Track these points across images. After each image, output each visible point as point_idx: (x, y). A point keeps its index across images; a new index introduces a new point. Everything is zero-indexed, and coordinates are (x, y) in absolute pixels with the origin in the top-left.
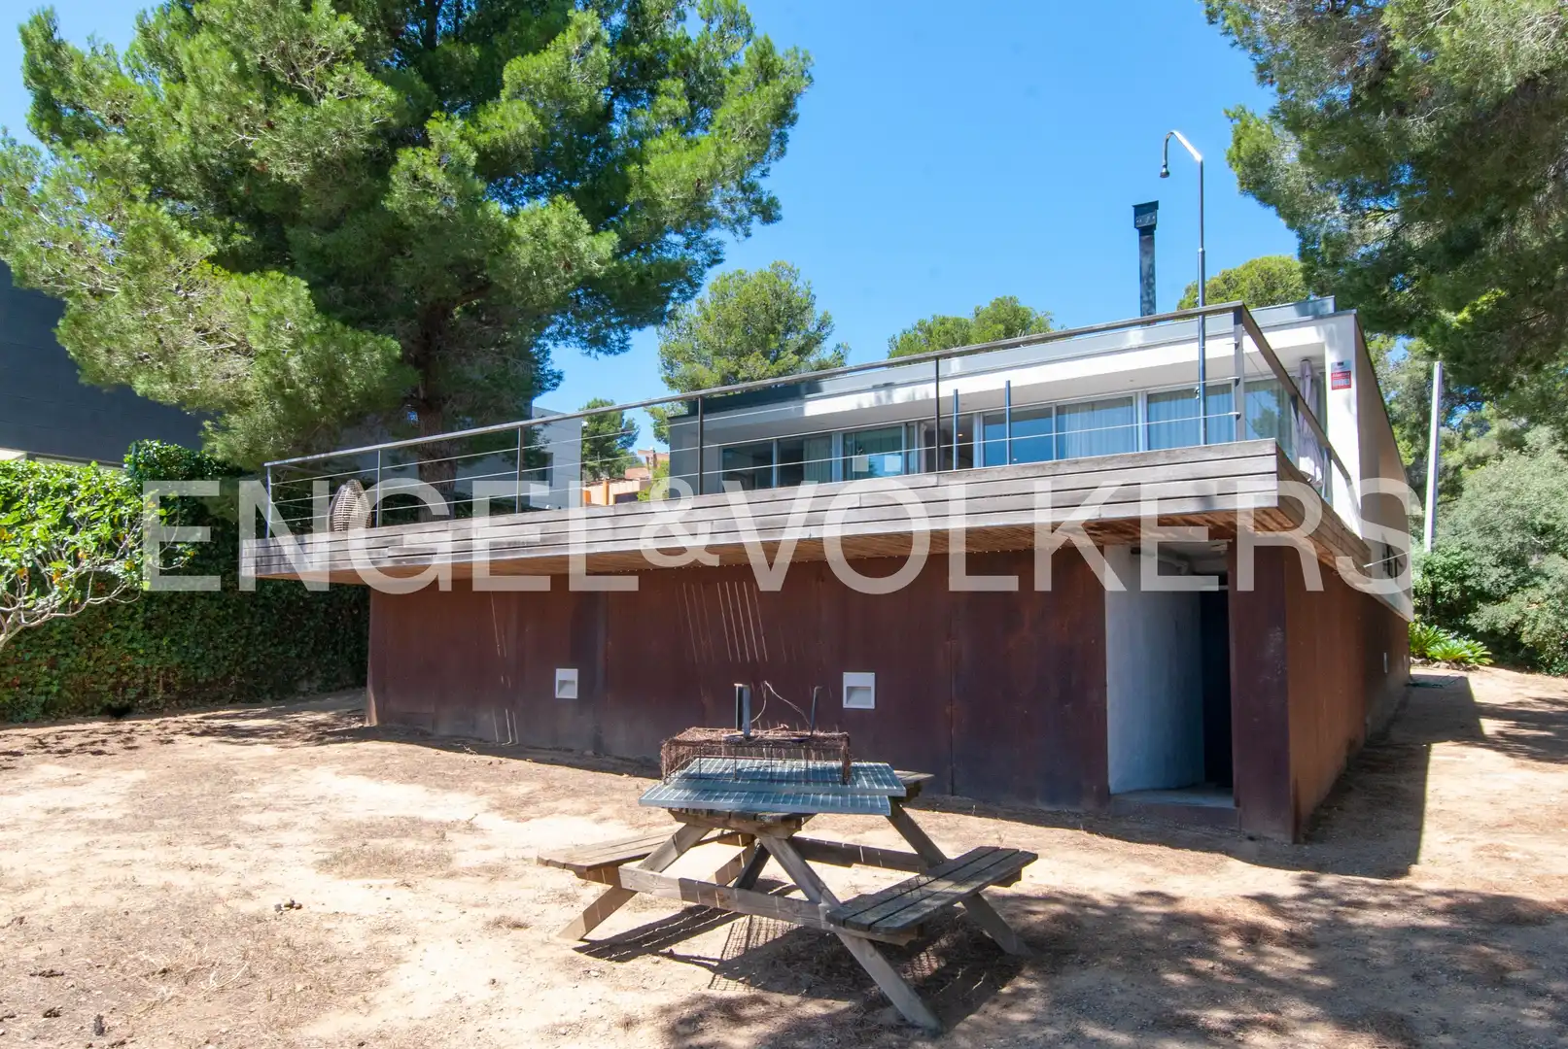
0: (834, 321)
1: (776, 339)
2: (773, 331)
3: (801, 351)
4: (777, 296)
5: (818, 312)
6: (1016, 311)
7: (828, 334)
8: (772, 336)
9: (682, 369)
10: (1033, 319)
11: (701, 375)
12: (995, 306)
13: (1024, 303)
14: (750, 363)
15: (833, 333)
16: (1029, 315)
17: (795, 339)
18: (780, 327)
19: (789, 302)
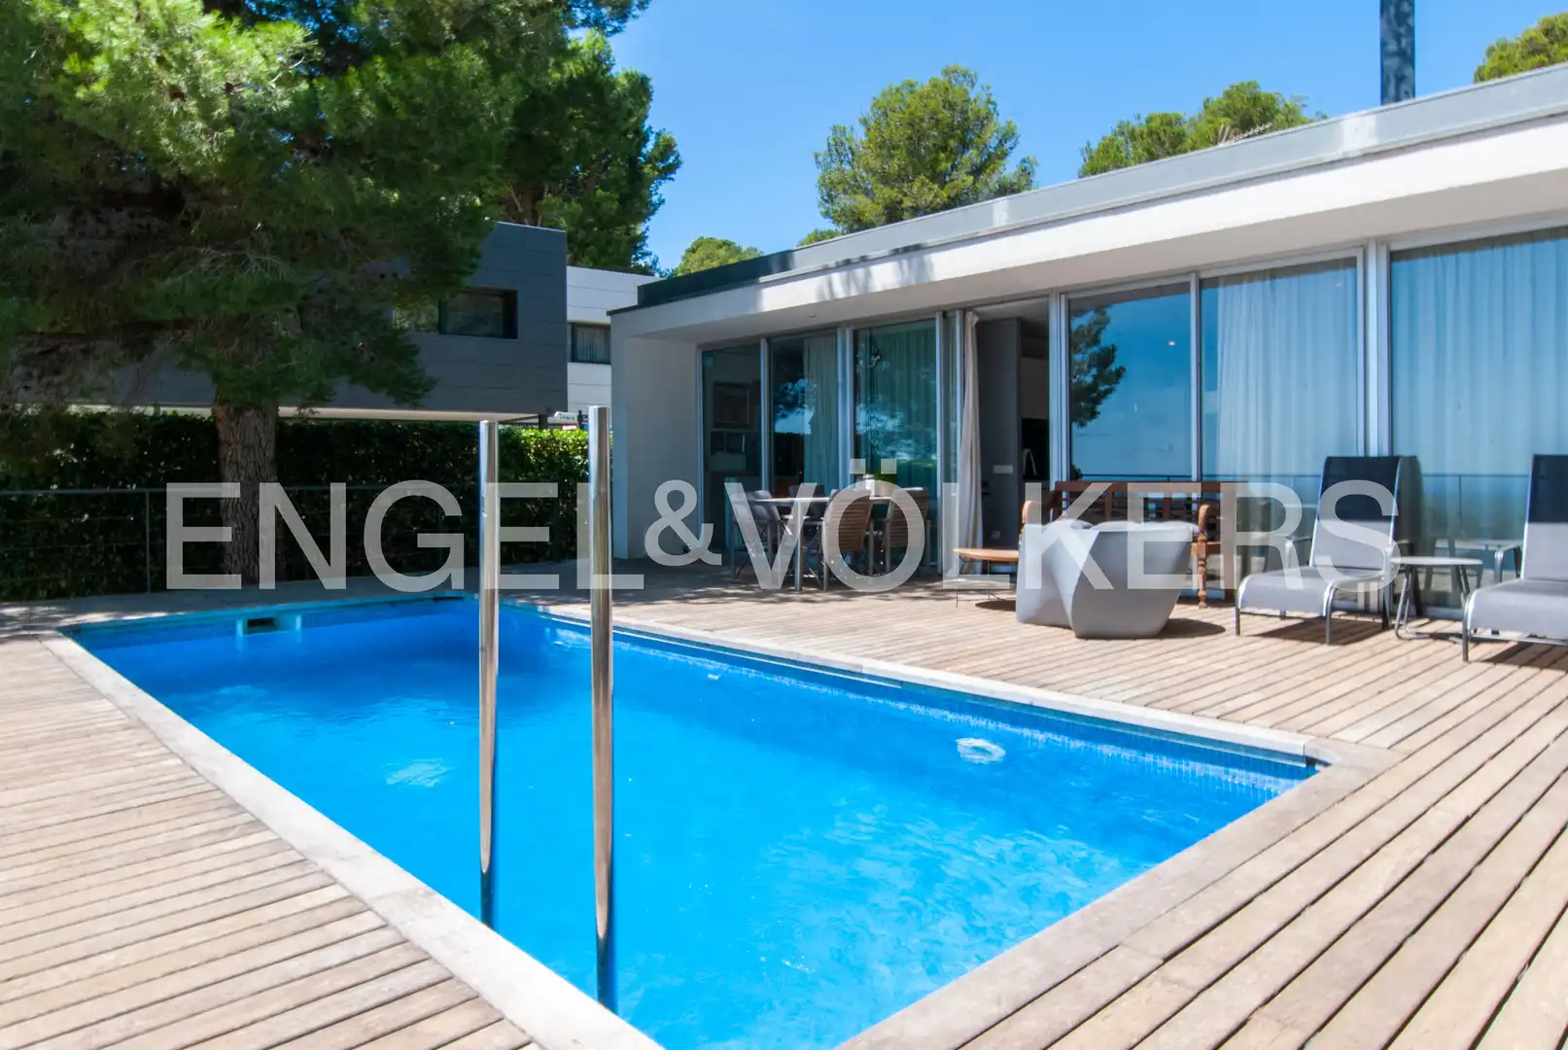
0: (1018, 131)
1: (947, 159)
2: (944, 149)
3: (977, 171)
4: (951, 106)
5: (1001, 121)
6: (1255, 99)
7: (1012, 148)
8: (942, 155)
9: (845, 201)
10: (1281, 107)
11: (861, 207)
12: (1228, 95)
13: (1265, 89)
14: (915, 189)
15: (1018, 146)
16: (1274, 100)
17: (972, 155)
18: (952, 143)
19: (964, 112)
